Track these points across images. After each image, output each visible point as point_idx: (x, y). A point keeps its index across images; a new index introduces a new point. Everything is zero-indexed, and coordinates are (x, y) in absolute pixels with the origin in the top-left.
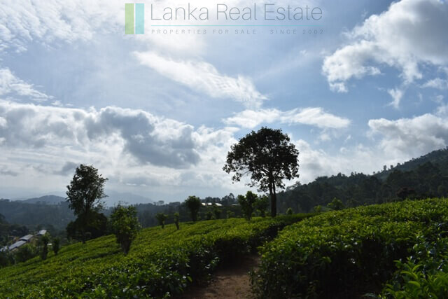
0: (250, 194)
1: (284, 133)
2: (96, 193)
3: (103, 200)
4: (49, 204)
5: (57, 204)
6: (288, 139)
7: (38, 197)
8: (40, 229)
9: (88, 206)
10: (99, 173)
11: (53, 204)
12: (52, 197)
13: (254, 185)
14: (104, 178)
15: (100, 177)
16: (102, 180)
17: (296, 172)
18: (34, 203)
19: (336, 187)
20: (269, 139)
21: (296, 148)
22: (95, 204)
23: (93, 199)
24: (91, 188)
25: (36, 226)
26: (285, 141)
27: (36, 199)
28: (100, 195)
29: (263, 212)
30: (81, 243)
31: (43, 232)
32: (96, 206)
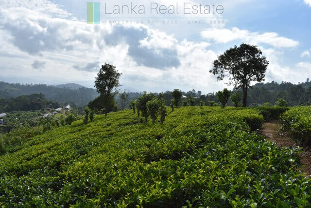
0: (225, 90)
1: (258, 48)
2: (114, 83)
3: (118, 88)
4: (72, 89)
5: (76, 89)
6: (261, 53)
7: (65, 84)
8: (66, 105)
9: (109, 92)
10: (116, 69)
11: (74, 89)
12: (73, 84)
13: (230, 84)
14: (120, 73)
15: (117, 72)
16: (118, 74)
17: (263, 77)
18: (63, 88)
19: (270, 91)
20: (247, 52)
21: (266, 60)
22: (113, 91)
23: (112, 87)
24: (111, 79)
25: (64, 103)
26: (258, 54)
27: (63, 85)
28: (117, 84)
29: (236, 103)
30: (103, 115)
31: (68, 107)
32: (114, 91)
